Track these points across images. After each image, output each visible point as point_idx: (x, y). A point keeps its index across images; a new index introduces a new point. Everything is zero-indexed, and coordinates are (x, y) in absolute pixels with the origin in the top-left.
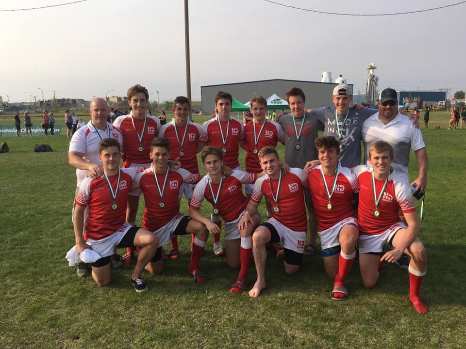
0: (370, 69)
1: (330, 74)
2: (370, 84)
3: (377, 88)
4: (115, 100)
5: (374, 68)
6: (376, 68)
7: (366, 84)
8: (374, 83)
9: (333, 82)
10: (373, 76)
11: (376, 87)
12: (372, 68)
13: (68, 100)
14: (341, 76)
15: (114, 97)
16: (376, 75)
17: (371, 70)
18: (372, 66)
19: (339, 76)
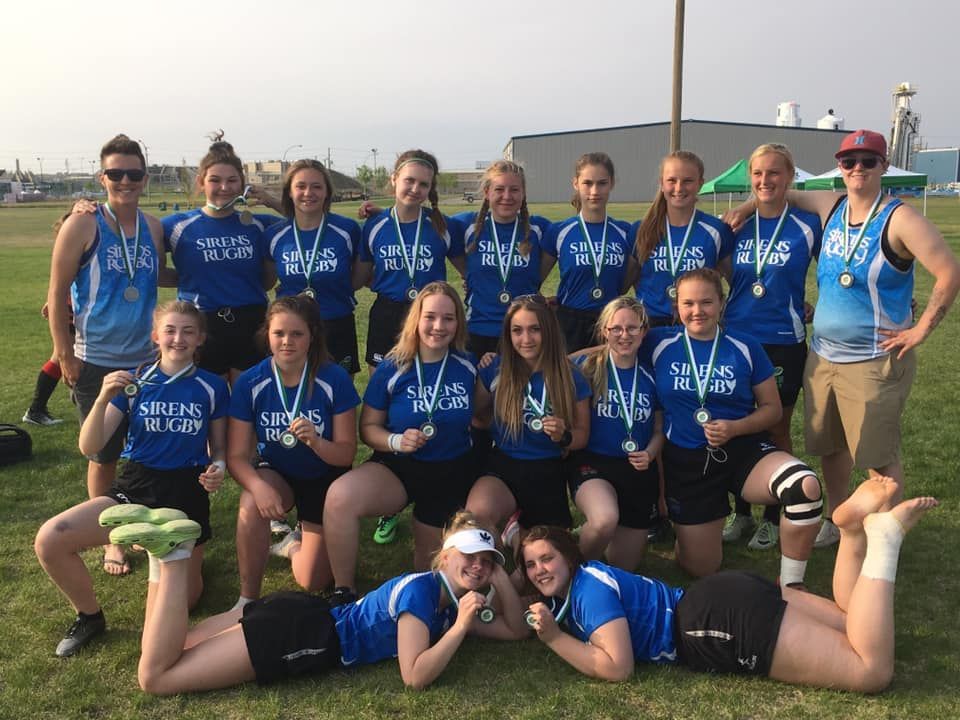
0: (899, 95)
1: (796, 107)
2: (901, 132)
3: (917, 141)
4: (276, 169)
5: (909, 94)
6: (914, 93)
7: (890, 132)
8: (909, 130)
9: (802, 126)
10: (908, 113)
11: (913, 138)
12: (905, 93)
13: (167, 168)
14: (831, 112)
15: (272, 162)
16: (914, 111)
17: (902, 99)
18: (905, 89)
19: (828, 110)
